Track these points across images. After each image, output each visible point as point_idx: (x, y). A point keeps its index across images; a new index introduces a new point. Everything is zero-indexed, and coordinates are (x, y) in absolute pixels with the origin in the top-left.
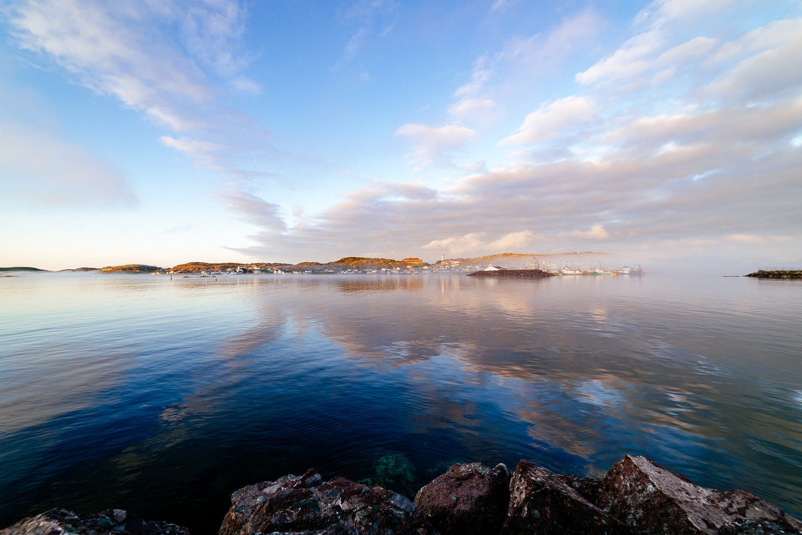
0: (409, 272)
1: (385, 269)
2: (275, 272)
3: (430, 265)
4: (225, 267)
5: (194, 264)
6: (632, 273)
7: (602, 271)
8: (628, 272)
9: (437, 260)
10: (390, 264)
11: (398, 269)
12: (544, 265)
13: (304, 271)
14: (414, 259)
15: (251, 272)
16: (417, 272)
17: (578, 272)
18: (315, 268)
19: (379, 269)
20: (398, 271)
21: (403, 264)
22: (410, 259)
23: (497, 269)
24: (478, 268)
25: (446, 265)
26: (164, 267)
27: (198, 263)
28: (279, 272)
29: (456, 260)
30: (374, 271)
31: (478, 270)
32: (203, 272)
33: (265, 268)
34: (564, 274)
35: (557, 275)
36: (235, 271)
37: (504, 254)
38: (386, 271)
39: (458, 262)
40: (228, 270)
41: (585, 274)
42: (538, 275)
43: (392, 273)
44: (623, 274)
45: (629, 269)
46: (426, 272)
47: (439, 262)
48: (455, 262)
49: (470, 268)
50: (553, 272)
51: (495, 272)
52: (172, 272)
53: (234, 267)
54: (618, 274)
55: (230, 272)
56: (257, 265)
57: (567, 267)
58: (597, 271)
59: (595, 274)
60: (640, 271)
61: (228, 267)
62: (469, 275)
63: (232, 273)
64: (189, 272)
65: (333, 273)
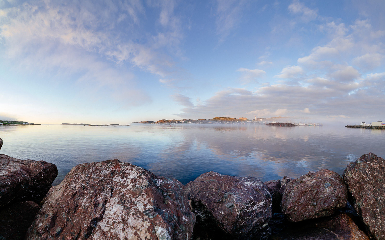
0: (241, 123)
1: (232, 122)
2: (189, 123)
3: (250, 121)
4: (172, 121)
5: (163, 120)
6: (320, 125)
7: (311, 124)
8: (318, 125)
9: (253, 119)
10: (235, 120)
11: (237, 122)
12: (293, 122)
13: (200, 122)
14: (244, 118)
15: (181, 123)
16: (245, 123)
17: (304, 125)
18: (204, 121)
19: (230, 122)
20: (238, 123)
21: (239, 120)
22: (242, 118)
23: (276, 123)
24: (269, 122)
25: (257, 121)
26: (155, 121)
27: (164, 120)
28: (191, 123)
29: (260, 119)
30: (228, 123)
31: (269, 123)
32: (166, 123)
33: (186, 121)
34: (300, 125)
35: (297, 125)
36: (176, 123)
37: (279, 117)
38: (233, 123)
39: (261, 120)
40: (173, 122)
41: (306, 125)
42: (291, 125)
43: (235, 124)
44: (317, 125)
45: (319, 124)
46: (249, 123)
47: (254, 120)
48: (260, 120)
49: (266, 122)
50: (296, 124)
51: (276, 124)
52: (157, 123)
53: (175, 121)
54: (316, 125)
55: (174, 123)
56: (183, 120)
57: (301, 123)
58: (310, 124)
59: (309, 125)
60: (322, 124)
61: (173, 121)
62: (266, 125)
63: (175, 123)
64: (161, 123)
65: (211, 123)
